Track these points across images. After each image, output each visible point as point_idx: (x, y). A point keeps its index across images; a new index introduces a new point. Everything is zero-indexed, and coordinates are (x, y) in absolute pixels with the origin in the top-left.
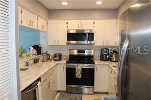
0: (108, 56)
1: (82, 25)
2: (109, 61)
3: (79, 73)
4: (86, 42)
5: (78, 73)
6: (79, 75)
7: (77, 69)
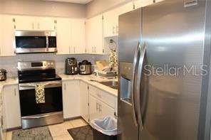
0: (76, 68)
1: (38, 24)
2: (78, 75)
3: (41, 95)
4: (45, 50)
5: (40, 97)
6: (40, 98)
7: (37, 91)
